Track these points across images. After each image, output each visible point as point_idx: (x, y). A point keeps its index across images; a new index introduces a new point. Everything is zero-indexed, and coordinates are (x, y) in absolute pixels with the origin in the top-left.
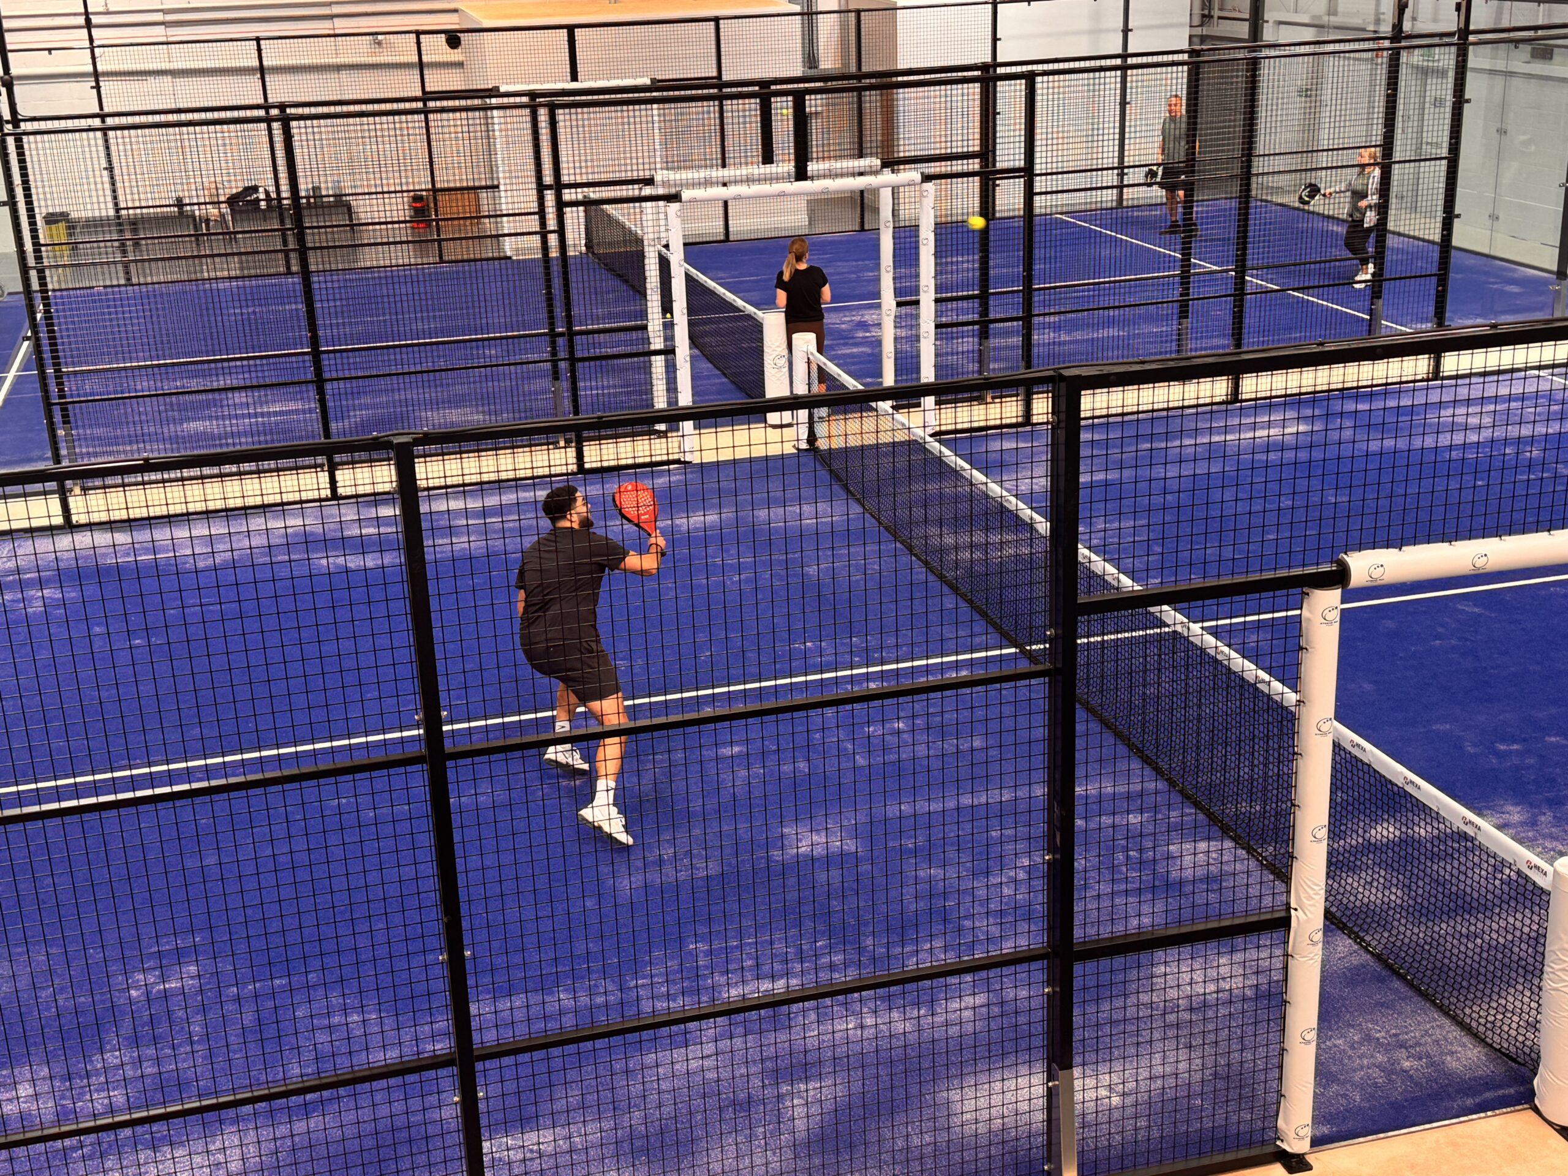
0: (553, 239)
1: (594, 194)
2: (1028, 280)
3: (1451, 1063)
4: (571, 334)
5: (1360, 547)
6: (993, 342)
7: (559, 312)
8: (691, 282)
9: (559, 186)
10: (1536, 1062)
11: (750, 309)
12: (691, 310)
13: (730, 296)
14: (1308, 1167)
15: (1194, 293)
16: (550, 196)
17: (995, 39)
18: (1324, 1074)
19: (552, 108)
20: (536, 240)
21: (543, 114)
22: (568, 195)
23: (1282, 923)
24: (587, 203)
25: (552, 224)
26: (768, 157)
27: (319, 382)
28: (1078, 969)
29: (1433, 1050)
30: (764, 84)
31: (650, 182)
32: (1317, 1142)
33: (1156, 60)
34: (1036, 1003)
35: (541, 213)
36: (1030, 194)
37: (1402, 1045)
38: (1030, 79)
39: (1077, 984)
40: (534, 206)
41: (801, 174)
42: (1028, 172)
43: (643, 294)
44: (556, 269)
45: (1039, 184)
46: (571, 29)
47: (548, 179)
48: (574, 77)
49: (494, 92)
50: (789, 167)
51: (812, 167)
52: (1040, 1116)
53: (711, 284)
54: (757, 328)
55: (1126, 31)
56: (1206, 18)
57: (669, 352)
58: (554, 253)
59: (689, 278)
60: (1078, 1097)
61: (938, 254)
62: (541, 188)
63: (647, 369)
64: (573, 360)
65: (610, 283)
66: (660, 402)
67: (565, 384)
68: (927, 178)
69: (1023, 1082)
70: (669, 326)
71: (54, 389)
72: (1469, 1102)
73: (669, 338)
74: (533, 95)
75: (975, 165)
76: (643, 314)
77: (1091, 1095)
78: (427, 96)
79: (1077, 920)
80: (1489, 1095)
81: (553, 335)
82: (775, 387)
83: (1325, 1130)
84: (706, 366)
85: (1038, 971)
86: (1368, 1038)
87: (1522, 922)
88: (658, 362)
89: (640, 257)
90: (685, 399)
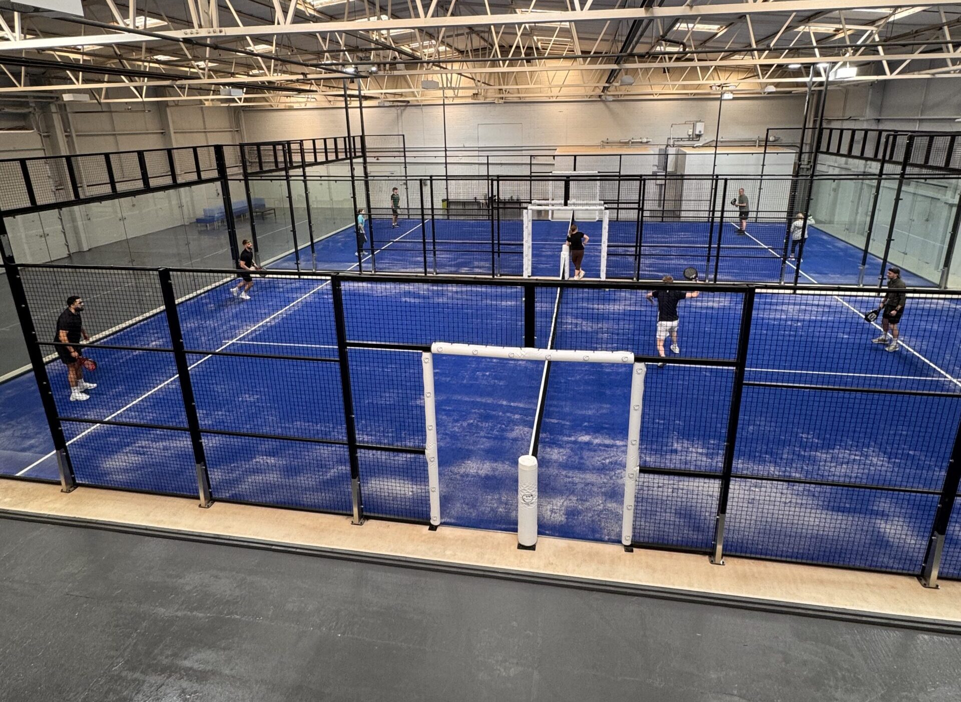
14: (435, 530)
68: (606, 209)
81: (493, 244)
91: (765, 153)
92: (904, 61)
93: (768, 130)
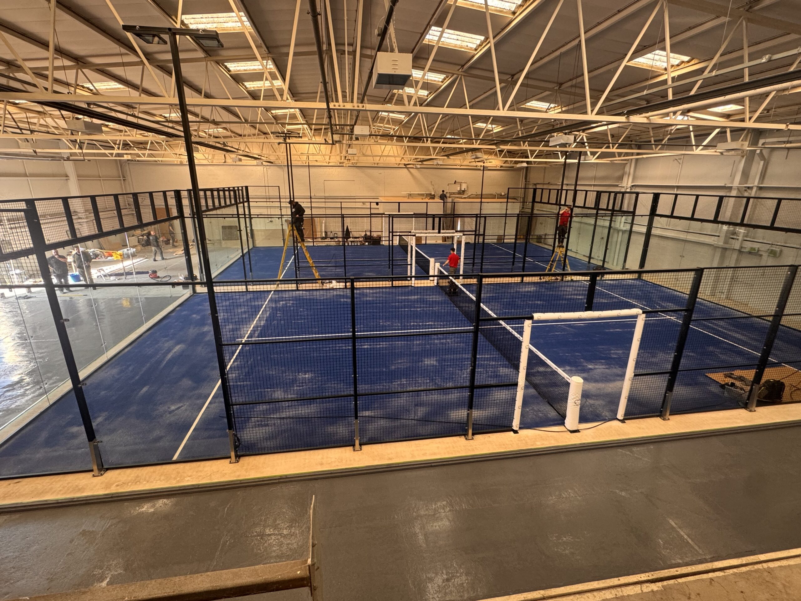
0: (391, 242)
1: (401, 234)
2: (482, 256)
3: (549, 415)
4: (393, 260)
5: (536, 312)
6: (475, 267)
7: (391, 256)
8: (417, 252)
9: (393, 232)
10: (566, 417)
11: (428, 258)
12: (416, 257)
13: (424, 255)
14: (518, 433)
15: (515, 260)
16: (391, 234)
17: (481, 209)
18: (522, 415)
19: (393, 217)
20: (388, 242)
21: (391, 218)
22: (394, 234)
23: (516, 385)
24: (400, 236)
25: (391, 239)
26: (433, 229)
27: (345, 266)
28: (475, 390)
29: (545, 412)
30: (434, 215)
31: (410, 232)
32: (520, 428)
33: (512, 216)
34: (467, 396)
35: (389, 237)
36: (484, 239)
37: (540, 411)
38: (485, 217)
39: (475, 393)
40: (388, 236)
41: (439, 232)
42: (484, 235)
43: (407, 254)
44: (391, 247)
45: (486, 238)
46: (399, 203)
47: (391, 231)
48: (399, 212)
49: (384, 214)
50: (437, 231)
51: (442, 231)
52: (466, 418)
53: (421, 252)
54: (429, 261)
55: (507, 209)
56: (523, 208)
57: (411, 265)
58: (391, 244)
59: (416, 250)
60: (473, 415)
61: (465, 249)
62: (389, 232)
63: (407, 267)
64: (392, 265)
65: (402, 250)
66: (409, 274)
67: (391, 269)
68: (464, 235)
69: (463, 411)
70: (412, 259)
71: (297, 265)
72: (552, 423)
73: (411, 262)
74: (389, 215)
75: (474, 233)
76: (407, 257)
77: (476, 415)
78: (371, 214)
79: (476, 381)
80: (556, 422)
81: (389, 260)
82: (431, 273)
83: (522, 426)
84: (419, 268)
85: (467, 390)
86: (533, 409)
87: (564, 389)
88: (409, 267)
89: (407, 246)
90: (413, 274)
91: (507, 202)
92: (598, 152)
93: (509, 189)
